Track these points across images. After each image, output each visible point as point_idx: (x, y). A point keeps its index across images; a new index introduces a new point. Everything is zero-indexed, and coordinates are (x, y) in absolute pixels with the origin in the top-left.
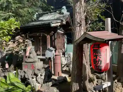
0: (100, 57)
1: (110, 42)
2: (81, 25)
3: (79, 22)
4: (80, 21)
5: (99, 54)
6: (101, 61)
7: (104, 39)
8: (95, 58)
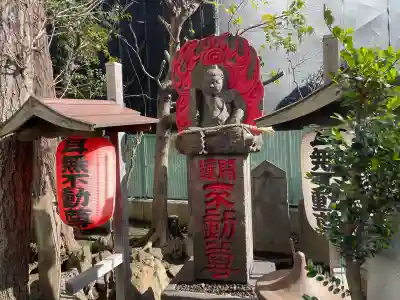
0: (85, 183)
1: (121, 135)
2: (20, 71)
3: (13, 57)
4: (18, 56)
5: (82, 173)
6: (88, 195)
7: (90, 126)
8: (69, 185)
